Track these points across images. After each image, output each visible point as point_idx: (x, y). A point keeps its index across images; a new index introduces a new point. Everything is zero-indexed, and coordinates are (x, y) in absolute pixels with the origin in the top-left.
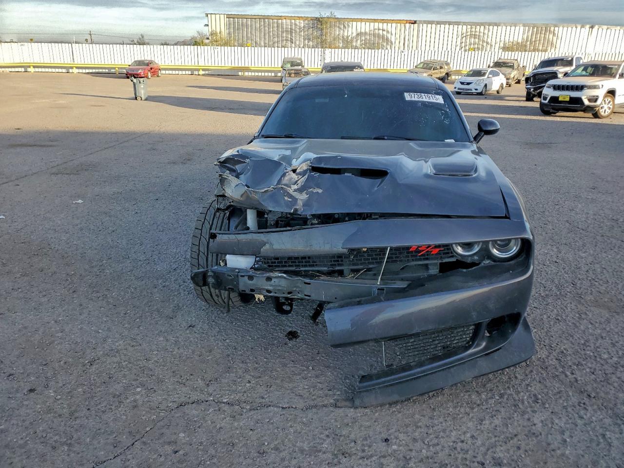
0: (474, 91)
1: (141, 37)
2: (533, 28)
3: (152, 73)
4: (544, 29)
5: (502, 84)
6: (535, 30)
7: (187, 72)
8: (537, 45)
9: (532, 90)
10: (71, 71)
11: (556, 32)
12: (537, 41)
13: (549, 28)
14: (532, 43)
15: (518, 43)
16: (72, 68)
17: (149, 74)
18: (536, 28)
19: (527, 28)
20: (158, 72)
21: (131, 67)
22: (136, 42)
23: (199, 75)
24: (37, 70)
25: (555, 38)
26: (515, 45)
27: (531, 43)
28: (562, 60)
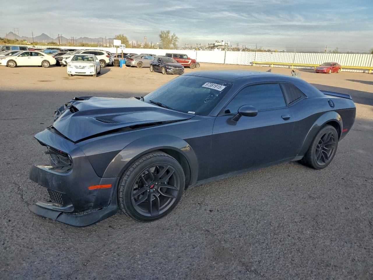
1: (336, 49)
3: (333, 70)
7: (360, 71)
10: (291, 67)
16: (291, 66)
17: (330, 71)
20: (338, 70)
21: (321, 66)
22: (332, 52)
23: (368, 73)
24: (275, 66)
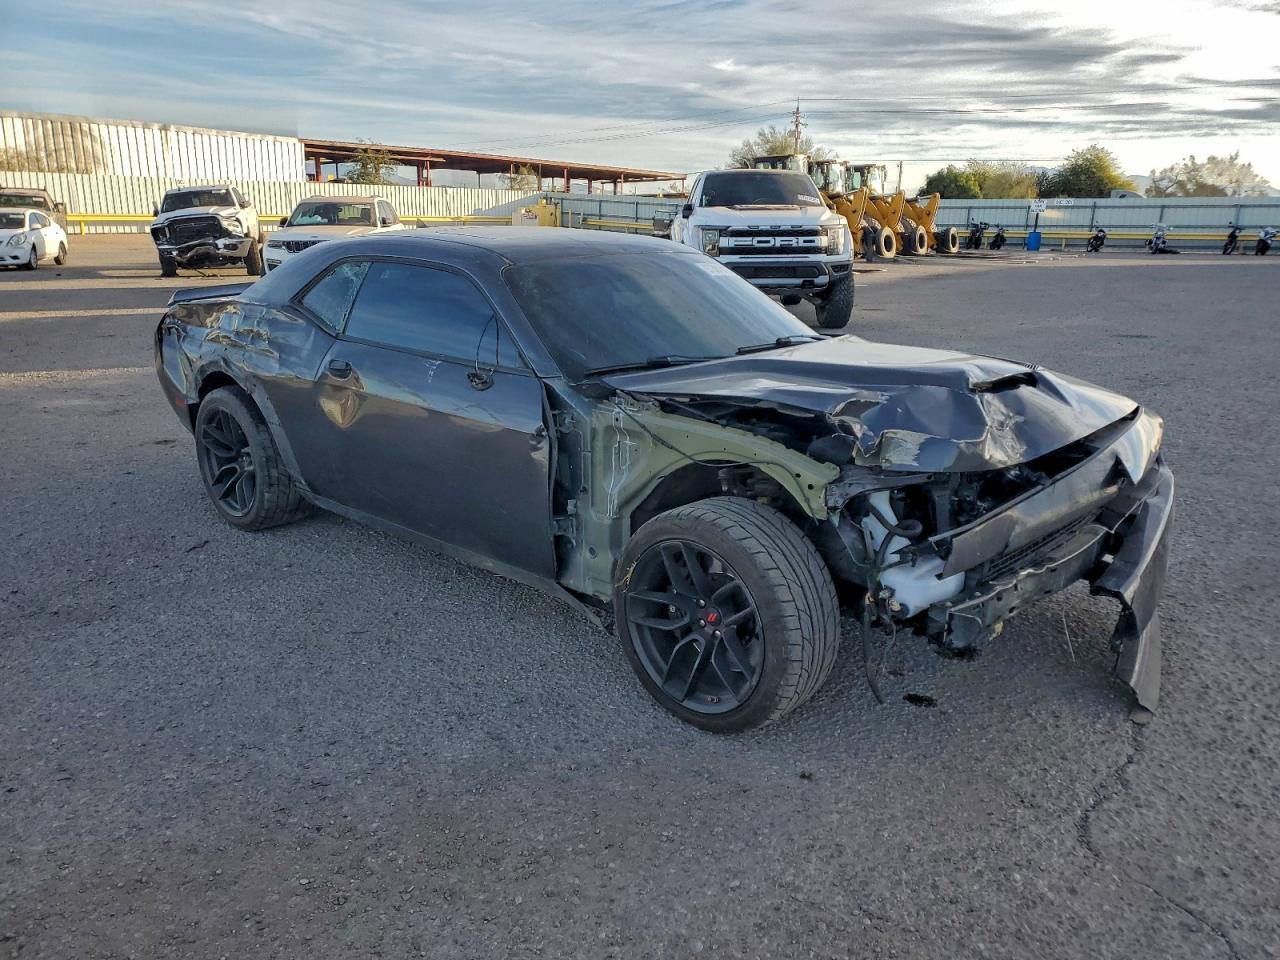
0: (10, 261)
2: (44, 123)
4: (69, 125)
5: (62, 243)
6: (49, 125)
8: (64, 159)
9: (175, 253)
11: (96, 134)
12: (60, 150)
13: (78, 125)
14: (51, 154)
15: (18, 154)
18: (49, 123)
19: (30, 121)
25: (98, 147)
26: (12, 158)
27: (48, 155)
28: (209, 193)
